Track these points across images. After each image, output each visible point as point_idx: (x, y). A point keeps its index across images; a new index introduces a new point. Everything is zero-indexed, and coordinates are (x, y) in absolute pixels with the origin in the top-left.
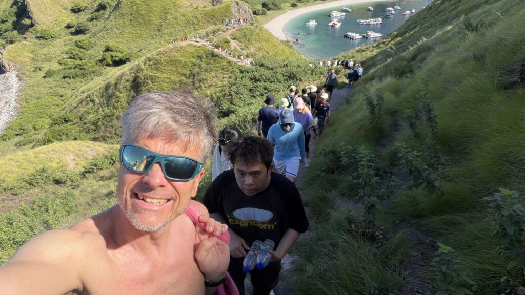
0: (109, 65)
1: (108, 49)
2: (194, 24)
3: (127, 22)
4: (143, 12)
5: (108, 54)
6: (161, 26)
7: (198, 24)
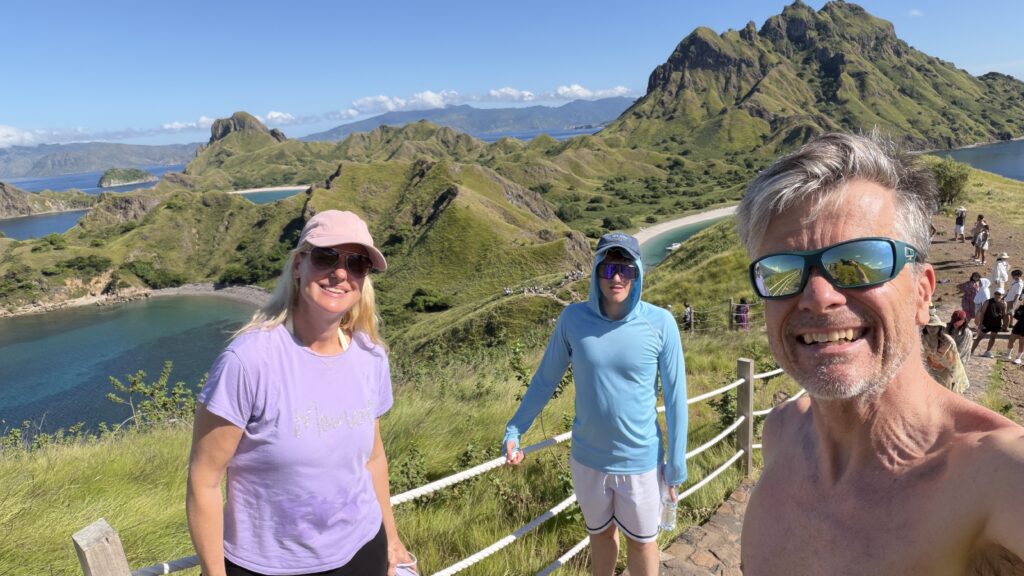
0: (420, 311)
1: (420, 293)
2: (520, 263)
3: (437, 261)
4: (458, 249)
5: (420, 299)
6: (480, 265)
7: (526, 264)
